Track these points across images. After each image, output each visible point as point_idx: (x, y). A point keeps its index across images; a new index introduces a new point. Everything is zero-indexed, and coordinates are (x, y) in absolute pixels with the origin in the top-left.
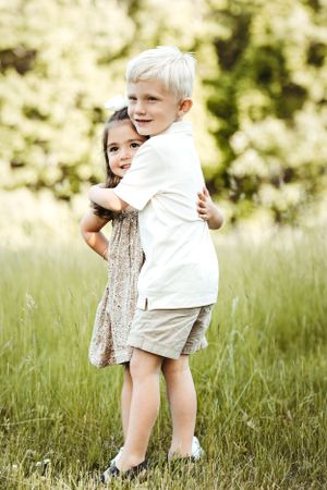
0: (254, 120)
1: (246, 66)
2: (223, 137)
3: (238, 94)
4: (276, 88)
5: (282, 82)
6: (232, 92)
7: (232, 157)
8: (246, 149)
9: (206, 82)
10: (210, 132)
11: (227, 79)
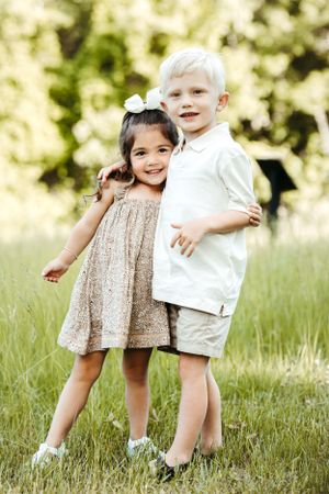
0: (97, 109)
1: (88, 54)
2: (67, 126)
3: (80, 83)
4: (119, 77)
5: (125, 71)
6: (74, 81)
7: (75, 145)
8: (89, 138)
9: (48, 70)
10: (52, 120)
11: (70, 67)
